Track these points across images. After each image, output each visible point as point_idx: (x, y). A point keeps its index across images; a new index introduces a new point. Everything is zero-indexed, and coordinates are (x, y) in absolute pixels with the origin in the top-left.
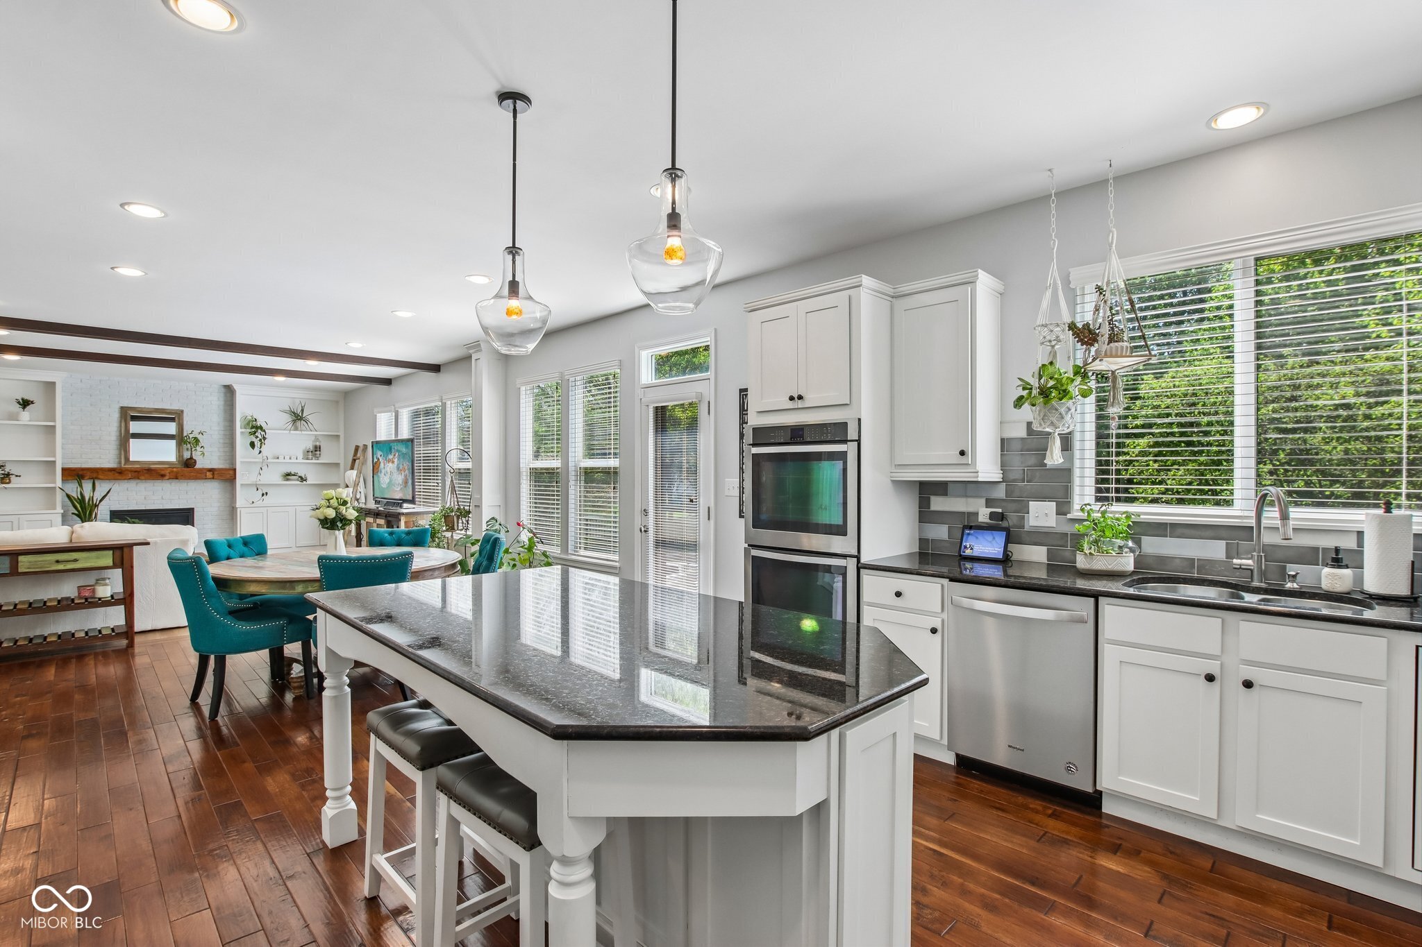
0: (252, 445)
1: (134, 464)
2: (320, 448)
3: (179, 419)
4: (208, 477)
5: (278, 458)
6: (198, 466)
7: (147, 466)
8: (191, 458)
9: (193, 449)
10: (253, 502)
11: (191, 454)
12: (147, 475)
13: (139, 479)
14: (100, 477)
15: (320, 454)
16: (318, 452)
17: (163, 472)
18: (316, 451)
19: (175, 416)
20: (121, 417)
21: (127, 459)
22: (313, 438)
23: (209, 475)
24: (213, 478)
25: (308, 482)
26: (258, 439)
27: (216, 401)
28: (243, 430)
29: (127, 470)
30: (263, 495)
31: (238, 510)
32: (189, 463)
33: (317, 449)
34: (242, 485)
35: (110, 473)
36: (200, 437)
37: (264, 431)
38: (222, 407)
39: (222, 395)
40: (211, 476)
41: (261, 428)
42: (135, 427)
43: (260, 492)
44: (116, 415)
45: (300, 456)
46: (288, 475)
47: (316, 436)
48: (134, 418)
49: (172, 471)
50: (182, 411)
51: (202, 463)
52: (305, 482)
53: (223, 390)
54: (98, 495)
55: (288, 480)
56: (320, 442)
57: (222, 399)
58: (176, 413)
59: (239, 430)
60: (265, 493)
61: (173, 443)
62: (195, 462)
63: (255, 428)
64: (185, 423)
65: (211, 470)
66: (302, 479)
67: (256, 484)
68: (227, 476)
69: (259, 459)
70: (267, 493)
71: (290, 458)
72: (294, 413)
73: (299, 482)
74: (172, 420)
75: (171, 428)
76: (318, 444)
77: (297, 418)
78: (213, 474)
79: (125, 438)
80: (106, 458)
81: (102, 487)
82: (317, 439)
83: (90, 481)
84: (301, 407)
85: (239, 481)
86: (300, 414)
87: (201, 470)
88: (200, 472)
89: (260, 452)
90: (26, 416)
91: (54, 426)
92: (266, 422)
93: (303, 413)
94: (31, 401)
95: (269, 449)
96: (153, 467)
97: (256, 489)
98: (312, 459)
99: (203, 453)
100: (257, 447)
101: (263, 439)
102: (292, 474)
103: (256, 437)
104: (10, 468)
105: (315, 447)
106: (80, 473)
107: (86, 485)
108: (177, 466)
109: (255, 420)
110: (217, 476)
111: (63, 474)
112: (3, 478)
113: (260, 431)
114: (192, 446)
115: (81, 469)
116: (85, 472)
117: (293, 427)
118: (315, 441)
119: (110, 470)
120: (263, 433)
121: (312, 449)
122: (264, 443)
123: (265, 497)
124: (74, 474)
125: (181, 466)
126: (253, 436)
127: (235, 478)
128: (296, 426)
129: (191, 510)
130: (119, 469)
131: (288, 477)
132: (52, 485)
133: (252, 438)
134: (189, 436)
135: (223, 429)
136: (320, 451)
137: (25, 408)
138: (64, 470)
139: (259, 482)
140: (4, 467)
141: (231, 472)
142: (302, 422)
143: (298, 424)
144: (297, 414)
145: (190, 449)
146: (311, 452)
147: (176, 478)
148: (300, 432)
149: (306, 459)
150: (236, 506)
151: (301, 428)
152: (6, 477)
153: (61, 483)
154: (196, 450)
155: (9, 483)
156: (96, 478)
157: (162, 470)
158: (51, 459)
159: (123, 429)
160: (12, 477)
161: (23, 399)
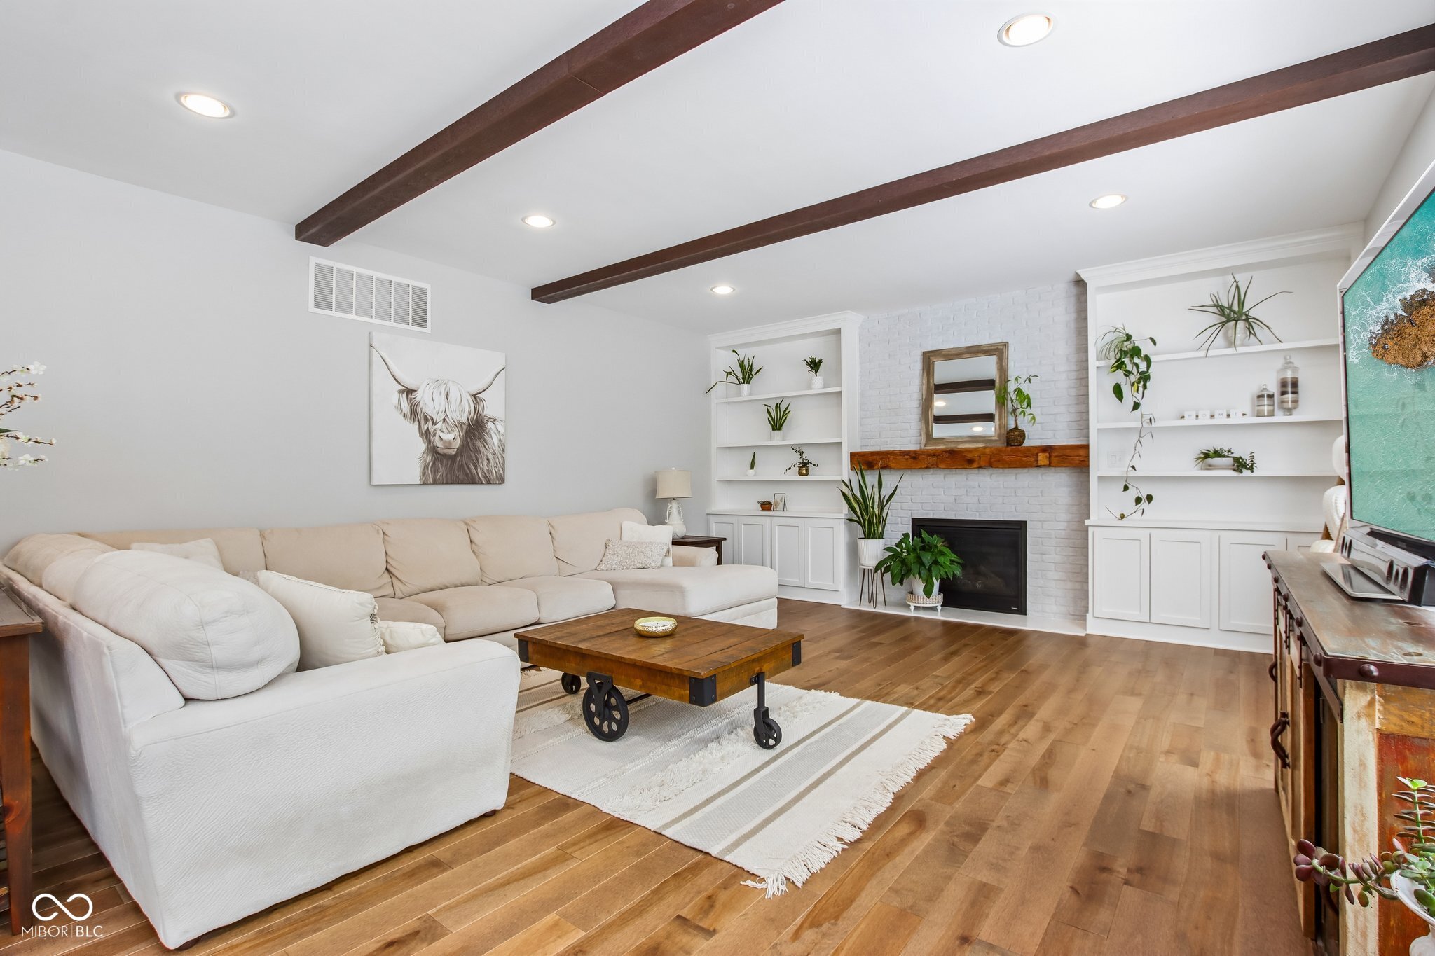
0: (1118, 391)
1: (935, 443)
2: (1295, 384)
3: (1002, 353)
4: (1040, 463)
5: (1183, 417)
6: (1026, 444)
7: (952, 446)
8: (1016, 428)
9: (1019, 412)
10: (1123, 516)
11: (1016, 421)
12: (948, 461)
13: (938, 467)
14: (892, 465)
15: (1295, 402)
16: (1289, 397)
17: (970, 456)
18: (1284, 393)
20: (923, 369)
21: (928, 435)
22: (1279, 363)
23: (1042, 458)
24: (1050, 465)
25: (1257, 473)
26: (1133, 378)
27: (1060, 313)
28: (1102, 363)
29: (923, 453)
30: (1138, 500)
31: (1091, 530)
32: (1014, 438)
33: (1290, 387)
34: (1101, 478)
35: (903, 459)
36: (1025, 389)
37: (1147, 359)
38: (1070, 326)
39: (1073, 300)
40: (1047, 462)
41: (1136, 352)
43: (1132, 493)
44: (918, 367)
45: (1247, 408)
46: (1208, 457)
47: (1286, 353)
49: (984, 454)
50: (1006, 345)
51: (1032, 437)
52: (1246, 473)
53: (1074, 290)
54: (886, 492)
55: (1210, 467)
56: (1295, 369)
57: (1072, 308)
58: (997, 350)
59: (1093, 363)
60: (1144, 496)
62: (1022, 434)
63: (1126, 354)
64: (1010, 360)
65: (1046, 450)
66: (1239, 465)
67: (1127, 478)
68: (1072, 459)
69: (1135, 421)
70: (1150, 498)
71: (1212, 416)
72: (1221, 307)
73: (1231, 473)
76: (1289, 375)
77: (1232, 314)
78: (1050, 457)
80: (907, 438)
81: (890, 479)
82: (1288, 365)
83: (877, 472)
84: (1237, 287)
85: (1095, 470)
86: (1236, 308)
87: (1029, 449)
88: (1028, 453)
89: (1136, 406)
90: (818, 382)
91: (840, 392)
92: (1152, 339)
93: (1241, 304)
94: (820, 362)
95: (1157, 400)
96: (962, 446)
97: (1126, 488)
98: (1271, 414)
99: (1034, 418)
100: (1129, 399)
101: (1145, 378)
102: (1218, 454)
103: (1128, 374)
104: (810, 455)
105: (1284, 384)
106: (870, 459)
107: (871, 479)
108: (993, 445)
109: (1129, 337)
110: (1054, 460)
111: (851, 461)
112: (800, 468)
113: (1136, 360)
114: (1017, 405)
115: (873, 454)
116: (874, 457)
117: (1220, 340)
118: (1285, 369)
119: (905, 454)
120: (1143, 367)
121: (1274, 388)
122: (1145, 387)
123: (1144, 504)
124: (864, 461)
125: (1001, 445)
126: (1120, 373)
127: (1088, 466)
128: (1226, 336)
129: (1023, 525)
130: (915, 452)
131: (1209, 461)
132: (839, 478)
133: (1119, 377)
134: (1012, 387)
135: (1074, 368)
136: (1294, 392)
137: (816, 372)
138: (853, 455)
139: (1132, 473)
140: (801, 453)
141: (1082, 452)
142: (1241, 324)
143: (1231, 332)
144: (1230, 309)
145: (1015, 410)
146: (1271, 396)
147: (990, 465)
148: (1241, 350)
149: (1259, 415)
150: (1087, 522)
151: (1237, 342)
152: (804, 467)
153: (844, 474)
154: (1023, 412)
155: (807, 474)
156: (883, 467)
157: (968, 451)
158: (839, 440)
159: (925, 387)
160: (811, 466)
161: (813, 360)
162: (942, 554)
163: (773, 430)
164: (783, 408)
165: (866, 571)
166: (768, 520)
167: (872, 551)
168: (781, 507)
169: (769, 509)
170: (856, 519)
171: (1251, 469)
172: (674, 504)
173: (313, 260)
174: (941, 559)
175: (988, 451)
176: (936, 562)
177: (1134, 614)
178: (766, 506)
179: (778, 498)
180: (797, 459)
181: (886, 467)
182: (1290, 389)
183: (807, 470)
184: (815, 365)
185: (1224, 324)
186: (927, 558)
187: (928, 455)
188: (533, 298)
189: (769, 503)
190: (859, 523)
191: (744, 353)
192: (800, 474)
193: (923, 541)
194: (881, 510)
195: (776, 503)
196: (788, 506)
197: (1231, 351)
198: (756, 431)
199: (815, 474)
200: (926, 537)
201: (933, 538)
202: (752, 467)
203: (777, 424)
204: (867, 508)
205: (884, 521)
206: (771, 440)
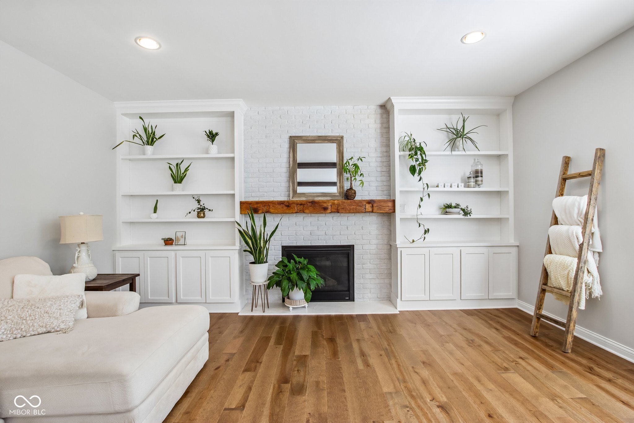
0: (413, 170)
1: (300, 197)
2: (481, 173)
3: (339, 144)
4: (366, 210)
5: (439, 187)
6: (356, 198)
7: (311, 199)
8: (351, 188)
9: (353, 178)
10: (413, 241)
11: (351, 184)
12: (311, 209)
14: (272, 210)
15: (482, 181)
16: (480, 178)
17: (325, 205)
18: (477, 177)
20: (290, 148)
21: (295, 191)
22: (473, 160)
23: (369, 207)
24: (372, 212)
25: (473, 216)
26: (418, 163)
27: (373, 123)
28: (402, 153)
29: (294, 203)
30: (425, 232)
31: (399, 250)
32: (349, 195)
33: (477, 174)
34: (403, 220)
35: (279, 207)
36: (359, 163)
37: (424, 153)
38: (379, 131)
39: (379, 116)
40: (370, 209)
42: (302, 157)
43: (422, 228)
44: (286, 145)
45: (461, 183)
46: (447, 208)
47: (477, 157)
49: (334, 205)
50: (342, 137)
51: (362, 195)
52: (468, 216)
53: (379, 111)
54: (269, 230)
55: (446, 213)
56: (480, 165)
57: (378, 121)
58: (337, 140)
59: (397, 153)
61: (334, 172)
62: (355, 193)
63: (414, 150)
64: (345, 148)
65: (370, 202)
66: (466, 213)
67: (417, 219)
68: (386, 208)
69: (420, 186)
70: (428, 230)
71: (451, 186)
72: (454, 130)
73: (463, 217)
76: (478, 167)
77: (458, 134)
78: (372, 206)
79: (293, 168)
80: (279, 192)
81: (272, 221)
83: (262, 215)
84: (463, 121)
85: (399, 214)
86: (461, 131)
87: (360, 201)
88: (360, 204)
89: (420, 179)
90: (214, 149)
91: (234, 158)
92: (426, 144)
93: (463, 129)
94: (217, 134)
95: (428, 175)
96: (317, 199)
97: (420, 225)
98: (473, 187)
99: (362, 183)
100: (418, 172)
101: (424, 163)
102: (453, 206)
103: (417, 160)
104: (205, 202)
106: (255, 206)
107: (259, 219)
108: (339, 198)
109: (414, 141)
110: (375, 209)
111: (241, 208)
112: (198, 213)
113: (421, 153)
114: (352, 174)
115: (257, 203)
116: (259, 205)
118: (476, 164)
119: (281, 203)
121: (474, 174)
124: (250, 208)
125: (341, 199)
126: (413, 159)
127: (395, 213)
129: (352, 247)
130: (288, 202)
131: (448, 210)
132: (232, 220)
134: (349, 162)
135: (379, 155)
136: (482, 176)
137: (213, 141)
138: (242, 203)
139: (421, 217)
140: (199, 201)
141: (391, 205)
145: (350, 178)
146: (474, 178)
147: (338, 212)
149: (466, 187)
152: (201, 212)
153: (238, 217)
154: (355, 179)
155: (204, 217)
156: (266, 212)
157: (324, 202)
158: (232, 192)
159: (291, 159)
160: (206, 211)
161: (211, 133)
162: (310, 270)
163: (175, 182)
164: (183, 167)
165: (257, 288)
166: (173, 253)
167: (261, 274)
168: (182, 242)
169: (172, 244)
170: (249, 250)
171: (471, 214)
172: (83, 248)
174: (311, 275)
175: (336, 202)
176: (310, 277)
177: (421, 296)
178: (168, 242)
179: (179, 235)
180: (196, 206)
181: (268, 212)
182: (480, 175)
183: (204, 214)
184: (212, 136)
185: (455, 139)
186: (305, 275)
187: (297, 204)
189: (171, 239)
190: (251, 252)
191: (150, 122)
192: (199, 217)
193: (294, 261)
194: (266, 242)
195: (177, 239)
196: (188, 241)
198: (159, 183)
199: (209, 217)
200: (297, 259)
201: (302, 260)
202: (155, 211)
203: (178, 178)
204: (256, 241)
205: (267, 250)
206: (173, 190)
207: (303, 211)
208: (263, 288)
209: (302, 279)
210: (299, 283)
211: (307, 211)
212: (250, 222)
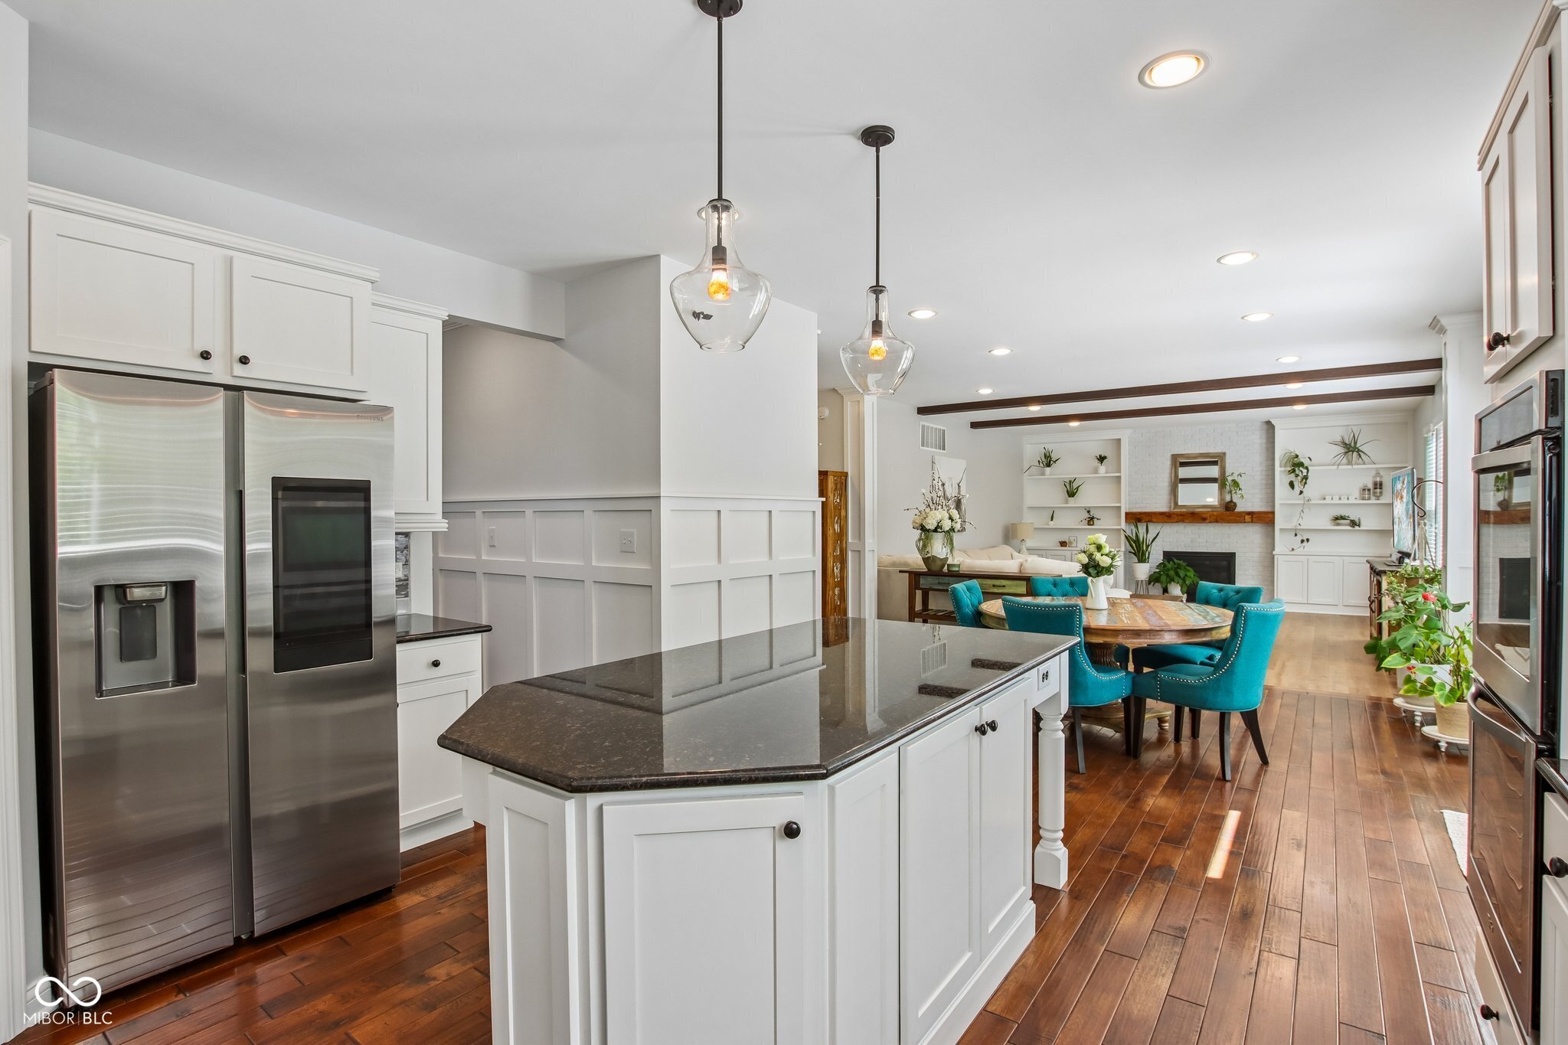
0: (1292, 485)
1: (1180, 508)
2: (1381, 484)
3: (1222, 462)
4: (1246, 520)
5: (1325, 499)
6: (1238, 509)
7: (1191, 510)
8: (1231, 501)
9: (1233, 492)
10: (1293, 549)
11: (1232, 497)
12: (1191, 519)
13: (1184, 522)
14: (1153, 520)
15: (1381, 493)
16: (1378, 490)
17: (1204, 516)
18: (1375, 488)
19: (1216, 460)
20: (1172, 465)
21: (1176, 503)
22: (1374, 473)
23: (1248, 518)
24: (1252, 522)
25: (1361, 528)
26: (1299, 478)
27: (1258, 439)
28: (1283, 469)
29: (1174, 513)
30: (1302, 541)
31: (1276, 557)
32: (1229, 507)
33: (1378, 485)
34: (1281, 530)
35: (1161, 517)
36: (1238, 480)
37: (1307, 468)
38: (1264, 446)
39: (1264, 432)
40: (1250, 520)
41: (1301, 464)
42: (1184, 473)
43: (1299, 538)
44: (1168, 463)
45: (1357, 494)
46: (1337, 519)
47: (1377, 469)
48: (1183, 464)
49: (1213, 515)
50: (1224, 454)
51: (1241, 506)
52: (1357, 528)
53: (1265, 427)
54: (1151, 536)
55: (1338, 524)
56: (1381, 477)
57: (1264, 437)
58: (1219, 456)
59: (1278, 469)
61: (1215, 486)
62: (1235, 505)
63: (1296, 465)
64: (1227, 465)
65: (1249, 513)
66: (1353, 523)
67: (1296, 529)
68: (1265, 519)
69: (1300, 500)
70: (1308, 540)
71: (1340, 499)
72: (1346, 444)
73: (1349, 528)
74: (1215, 463)
75: (1213, 471)
76: (1378, 479)
77: (1350, 448)
78: (1252, 517)
79: (1177, 482)
80: (1161, 505)
81: (1154, 529)
82: (1378, 474)
83: (1145, 524)
84: (1354, 436)
85: (1278, 525)
86: (1353, 445)
87: (1240, 513)
88: (1238, 515)
89: (1301, 492)
90: (1102, 469)
91: (1120, 477)
92: (1309, 458)
93: (1355, 443)
94: (1105, 458)
95: (1312, 490)
96: (1197, 510)
97: (1296, 535)
98: (1369, 499)
99: (1242, 496)
100: (1298, 487)
101: (1306, 478)
102: (1342, 518)
103: (1297, 476)
104: (1093, 513)
105: (1375, 484)
106: (1139, 516)
107: (1142, 528)
108: (1219, 510)
109: (1297, 456)
110: (1255, 519)
111: (1126, 517)
112: (1088, 521)
113: (1301, 469)
114: (1232, 489)
115: (1141, 513)
116: (1142, 515)
117: (1345, 461)
118: (1375, 477)
119: (1162, 514)
120: (1305, 471)
121: (1371, 486)
122: (1306, 483)
123: (1305, 543)
124: (1134, 518)
125: (1222, 510)
126: (1293, 475)
127: (1274, 523)
128: (1347, 458)
129: (1233, 554)
130: (1169, 513)
131: (1338, 521)
132: (1118, 527)
133: (1292, 477)
134: (1230, 479)
135: (1265, 469)
136: (1381, 488)
137: (1102, 463)
138: (1127, 514)
139: (1299, 527)
140: (1089, 512)
141: (1270, 515)
142: (1355, 454)
143: (1350, 457)
144: (1350, 445)
145: (1231, 492)
146: (1369, 490)
147: (1217, 522)
148: (1355, 467)
149: (1363, 499)
150: (1274, 553)
151: (1353, 462)
152: (1091, 521)
153: (1123, 525)
154: (1236, 493)
155: (1093, 525)
156: (1149, 521)
157: (1203, 513)
158: (1118, 505)
159: (1173, 475)
160: (1095, 520)
161: (1100, 456)
162: (1188, 571)
163: (1070, 497)
164: (1075, 485)
165: (1140, 583)
166: (1069, 553)
167: (1143, 571)
168: (1074, 544)
169: (1066, 546)
170: (1133, 551)
171: (1359, 526)
173: (922, 423)
174: (1188, 574)
175: (1215, 513)
176: (1186, 575)
177: (1299, 600)
178: (1063, 544)
179: (1072, 539)
180: (1087, 515)
181: (1150, 521)
182: (1378, 487)
183: (1093, 522)
184: (1101, 459)
185: (1347, 452)
186: (1182, 573)
187: (1177, 515)
188: (971, 427)
189: (1065, 542)
190: (1135, 554)
191: (1049, 447)
192: (1089, 524)
193: (1174, 562)
194: (1147, 546)
195: (1071, 543)
196: (1079, 544)
197: (1350, 467)
198: (1055, 497)
199: (1097, 525)
200: (1176, 561)
201: (1181, 562)
202: (1052, 520)
203: (1071, 494)
204: (1139, 545)
205: (1149, 553)
206: (1067, 503)
207: (1182, 521)
208: (1144, 582)
209: (1177, 574)
210: (1176, 579)
211: (1186, 521)
212: (1134, 529)
